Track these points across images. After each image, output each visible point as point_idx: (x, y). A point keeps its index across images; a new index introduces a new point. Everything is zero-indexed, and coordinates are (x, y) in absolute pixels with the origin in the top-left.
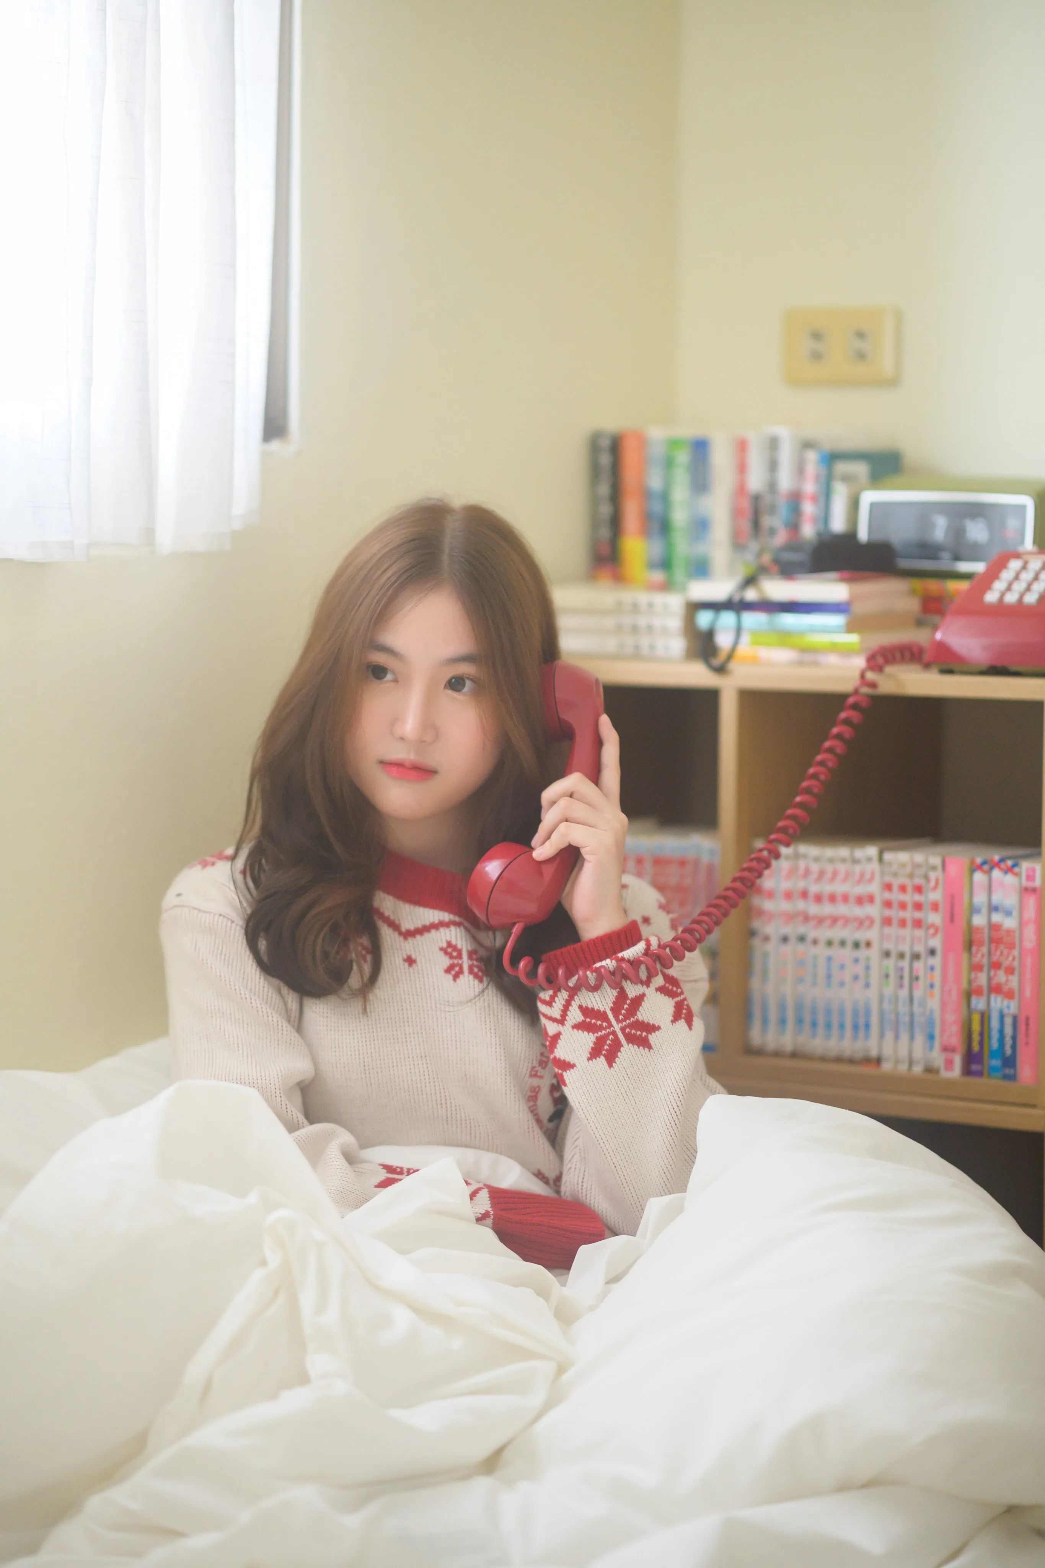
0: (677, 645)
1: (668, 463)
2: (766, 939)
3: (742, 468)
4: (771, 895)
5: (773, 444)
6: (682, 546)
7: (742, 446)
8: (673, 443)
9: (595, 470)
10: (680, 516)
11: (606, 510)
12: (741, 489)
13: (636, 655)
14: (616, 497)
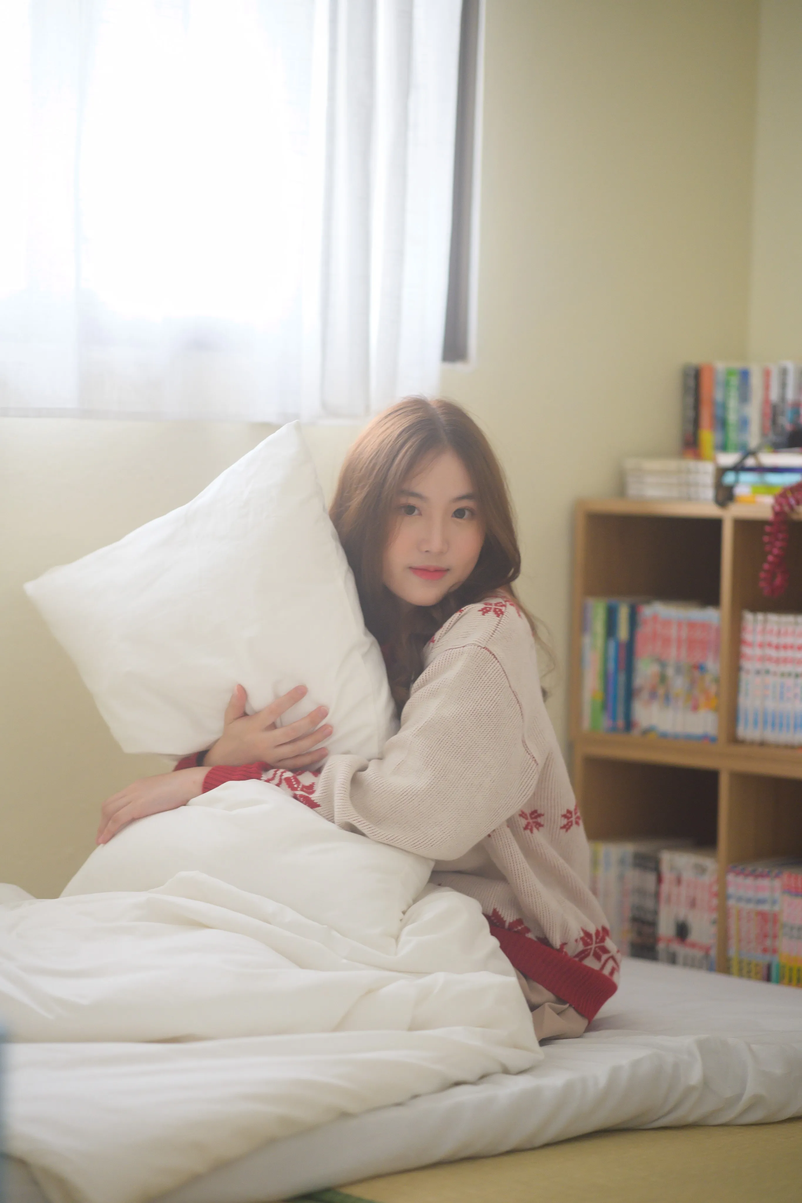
0: (709, 493)
1: (727, 385)
2: (748, 672)
3: (767, 387)
4: (750, 645)
5: (784, 372)
6: (733, 435)
7: (767, 374)
8: (729, 372)
9: (685, 389)
10: (732, 417)
11: (691, 414)
12: (766, 400)
13: (689, 499)
14: (697, 406)
